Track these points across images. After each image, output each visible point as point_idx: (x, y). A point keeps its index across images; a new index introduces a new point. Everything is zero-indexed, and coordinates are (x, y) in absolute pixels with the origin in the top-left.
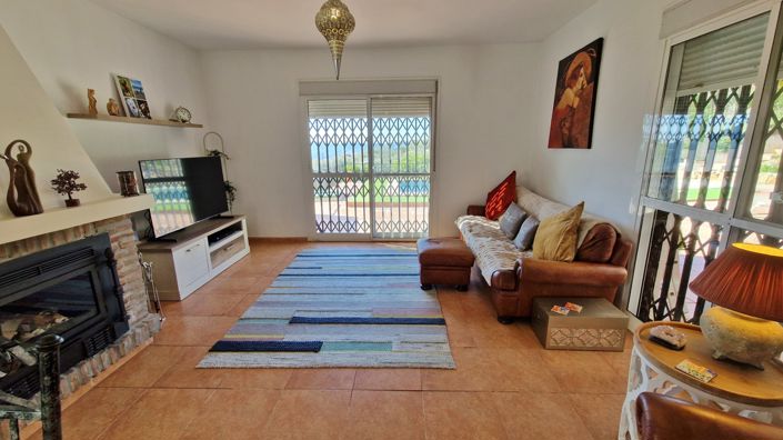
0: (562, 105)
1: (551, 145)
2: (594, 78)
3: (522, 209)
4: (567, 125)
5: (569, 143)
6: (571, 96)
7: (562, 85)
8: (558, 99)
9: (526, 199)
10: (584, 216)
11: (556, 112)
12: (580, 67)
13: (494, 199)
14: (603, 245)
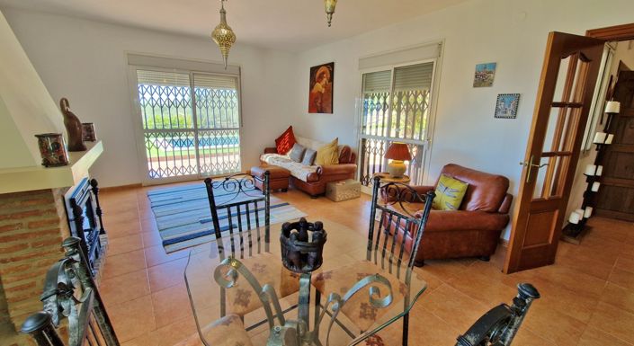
0: (315, 90)
1: (311, 111)
2: (331, 79)
3: (302, 146)
4: (319, 101)
5: (321, 111)
6: (319, 87)
7: (313, 81)
8: (312, 87)
9: (301, 141)
10: (339, 144)
11: (311, 95)
12: (323, 73)
13: (282, 143)
14: (346, 156)
